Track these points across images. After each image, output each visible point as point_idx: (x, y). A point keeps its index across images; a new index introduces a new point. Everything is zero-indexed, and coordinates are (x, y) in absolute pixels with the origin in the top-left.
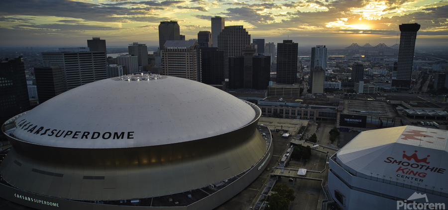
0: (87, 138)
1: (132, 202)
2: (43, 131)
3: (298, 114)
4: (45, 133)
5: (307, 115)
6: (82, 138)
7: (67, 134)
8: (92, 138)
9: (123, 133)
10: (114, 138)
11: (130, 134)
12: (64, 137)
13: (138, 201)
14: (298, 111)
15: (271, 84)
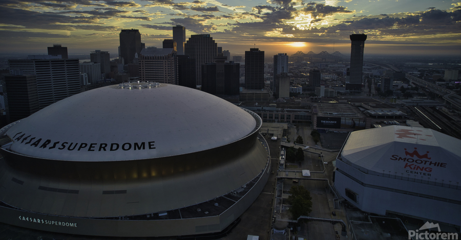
0: (105, 150)
1: (160, 215)
2: (51, 145)
3: (275, 118)
4: (54, 147)
5: (284, 118)
6: (100, 150)
7: (81, 147)
8: (111, 150)
9: (143, 144)
10: (135, 149)
11: (151, 144)
12: (79, 150)
13: (166, 214)
14: (275, 115)
15: (242, 89)
